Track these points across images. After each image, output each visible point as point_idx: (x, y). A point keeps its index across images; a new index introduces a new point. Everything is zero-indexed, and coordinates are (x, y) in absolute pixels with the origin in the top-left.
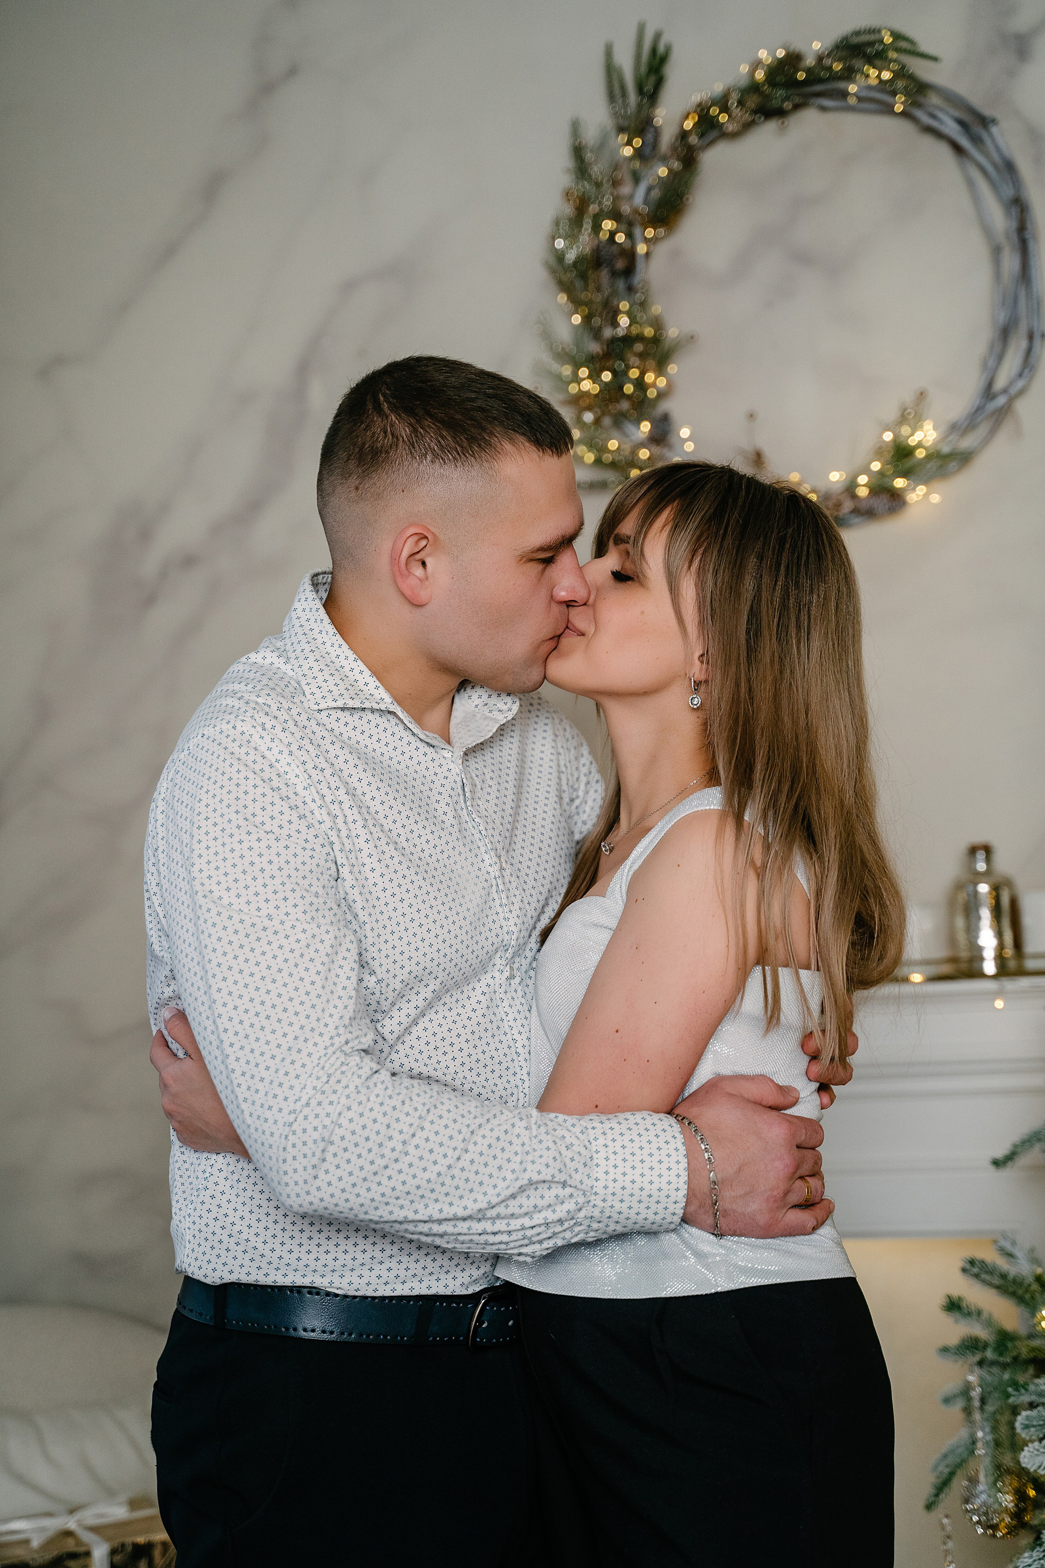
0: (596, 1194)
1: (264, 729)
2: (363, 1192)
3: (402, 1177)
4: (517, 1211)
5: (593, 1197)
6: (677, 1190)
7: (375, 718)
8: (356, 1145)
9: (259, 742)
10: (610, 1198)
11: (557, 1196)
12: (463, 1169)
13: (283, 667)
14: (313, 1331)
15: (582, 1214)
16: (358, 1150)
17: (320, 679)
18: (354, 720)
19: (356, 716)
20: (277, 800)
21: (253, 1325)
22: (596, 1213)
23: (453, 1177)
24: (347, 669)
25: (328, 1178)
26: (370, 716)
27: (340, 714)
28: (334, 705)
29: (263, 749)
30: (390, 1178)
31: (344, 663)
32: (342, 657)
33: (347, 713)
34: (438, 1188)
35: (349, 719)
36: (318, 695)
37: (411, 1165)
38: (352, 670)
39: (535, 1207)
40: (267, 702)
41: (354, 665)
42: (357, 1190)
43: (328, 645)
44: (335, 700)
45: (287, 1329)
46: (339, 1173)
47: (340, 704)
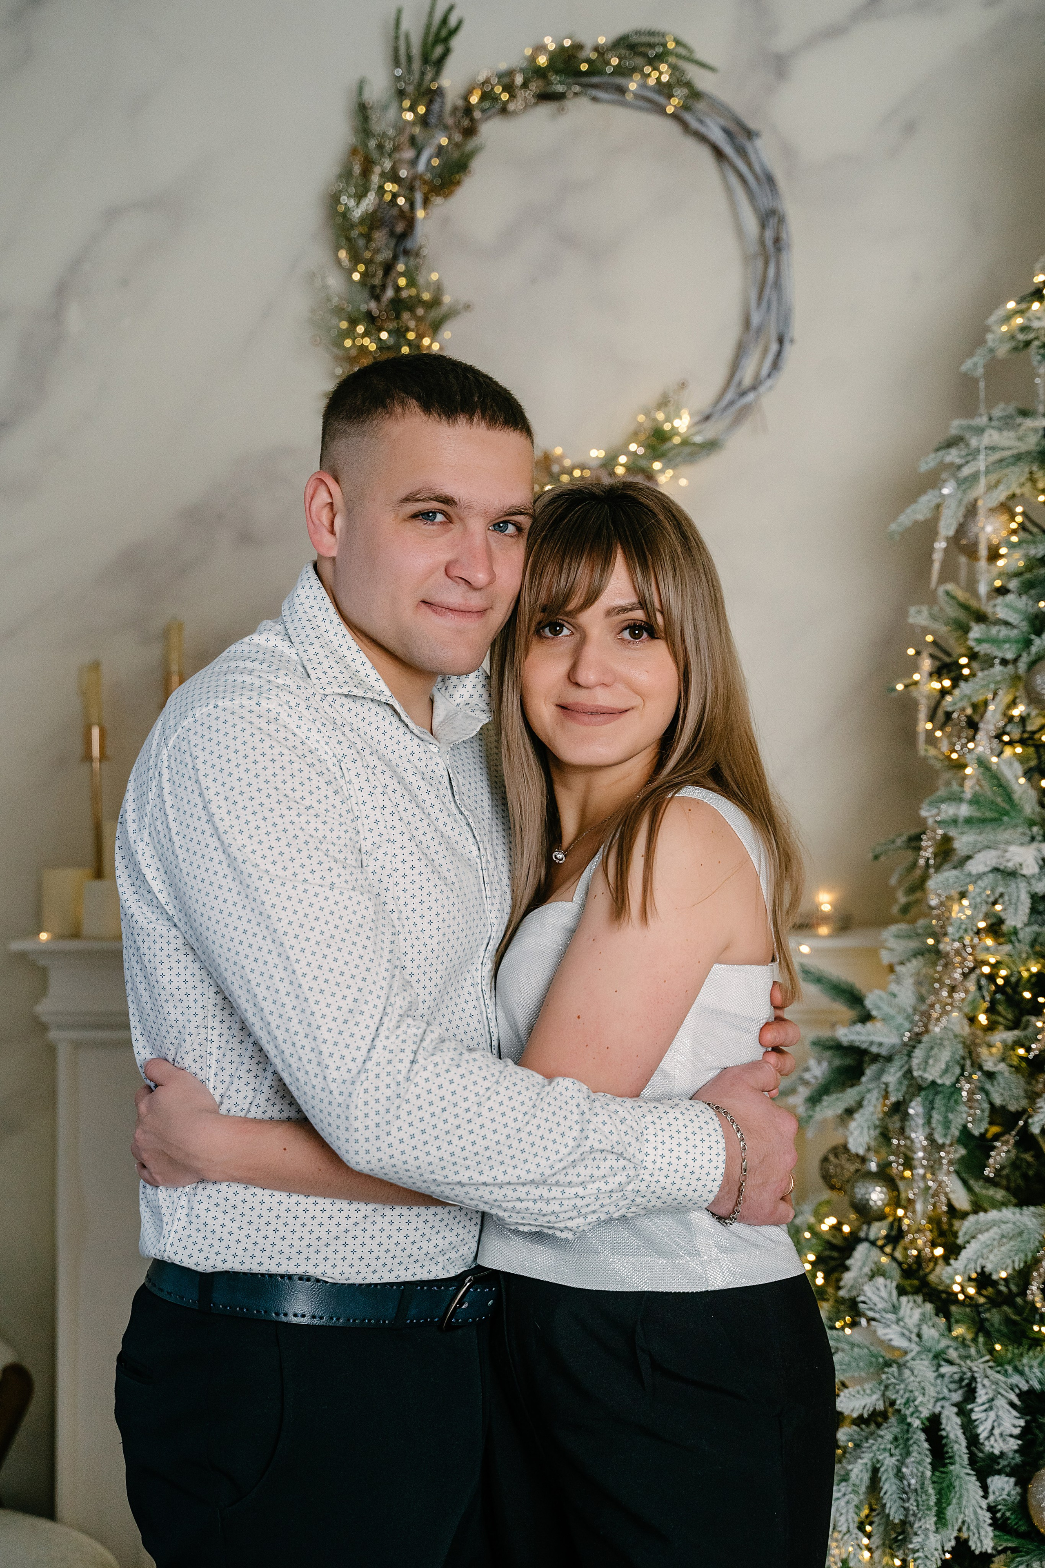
0: (645, 1168)
1: (291, 708)
2: (433, 1151)
3: (472, 1137)
4: (575, 1179)
5: (643, 1171)
6: (717, 1168)
7: (375, 708)
8: (431, 1104)
9: (288, 720)
10: (656, 1173)
11: (611, 1168)
12: (530, 1133)
13: (287, 651)
14: (303, 1316)
15: (630, 1188)
16: (432, 1109)
17: (326, 665)
18: (356, 707)
19: (359, 703)
20: (314, 776)
21: (242, 1309)
22: (643, 1188)
23: (520, 1140)
24: (349, 659)
25: (401, 1135)
26: (371, 705)
27: (344, 700)
28: (339, 691)
29: (293, 726)
30: (460, 1137)
31: (347, 653)
32: (344, 648)
33: (350, 700)
34: (505, 1150)
35: (352, 705)
36: (324, 680)
37: (482, 1126)
38: (354, 660)
39: (592, 1176)
40: (287, 683)
41: (356, 656)
42: (427, 1148)
43: (331, 633)
44: (340, 687)
45: (277, 1314)
46: (411, 1130)
47: (345, 691)
